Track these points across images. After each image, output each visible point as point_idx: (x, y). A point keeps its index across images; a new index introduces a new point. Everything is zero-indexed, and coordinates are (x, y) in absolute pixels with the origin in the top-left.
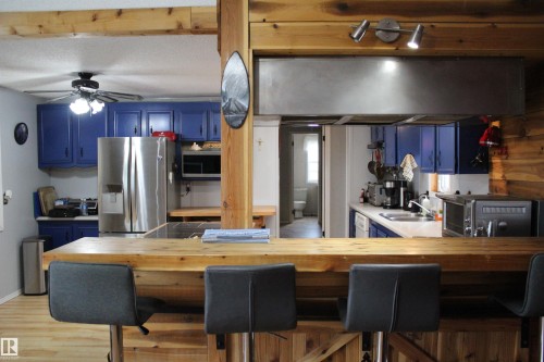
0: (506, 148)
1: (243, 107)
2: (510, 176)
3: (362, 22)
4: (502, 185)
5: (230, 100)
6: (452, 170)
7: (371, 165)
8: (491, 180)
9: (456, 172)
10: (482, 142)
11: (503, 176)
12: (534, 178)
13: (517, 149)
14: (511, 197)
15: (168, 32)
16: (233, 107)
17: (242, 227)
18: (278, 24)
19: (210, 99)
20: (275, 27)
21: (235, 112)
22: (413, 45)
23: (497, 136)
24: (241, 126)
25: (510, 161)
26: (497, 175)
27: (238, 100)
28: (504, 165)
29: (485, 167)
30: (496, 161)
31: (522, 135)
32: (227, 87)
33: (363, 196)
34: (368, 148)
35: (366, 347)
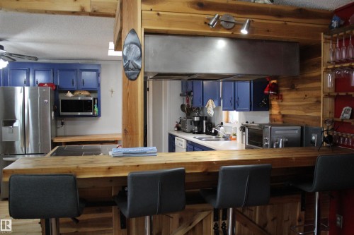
0: (282, 95)
1: (138, 66)
2: (284, 112)
3: (215, 15)
4: (279, 117)
5: (129, 61)
6: (248, 108)
7: (182, 106)
8: (271, 115)
9: (251, 110)
10: (266, 92)
11: (280, 112)
12: (300, 113)
13: (289, 97)
14: (284, 124)
15: (73, 13)
16: (131, 66)
17: (137, 146)
18: (160, 13)
19: (79, 62)
20: (158, 14)
21: (133, 69)
22: (244, 32)
23: (275, 88)
24: (136, 79)
25: (284, 103)
26: (275, 111)
27: (135, 61)
28: (279, 106)
29: (267, 107)
30: (274, 103)
31: (292, 88)
32: (127, 52)
33: (177, 126)
34: (181, 95)
35: (216, 219)
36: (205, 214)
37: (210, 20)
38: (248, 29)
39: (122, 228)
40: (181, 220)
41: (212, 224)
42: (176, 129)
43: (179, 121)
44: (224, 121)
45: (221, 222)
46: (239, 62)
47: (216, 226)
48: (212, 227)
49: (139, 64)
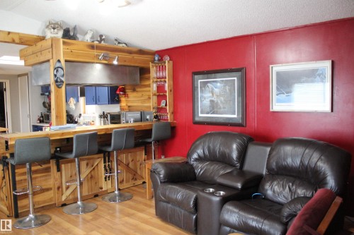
0: (127, 95)
2: (129, 104)
3: (102, 53)
4: (126, 107)
5: (58, 77)
6: (107, 103)
7: (44, 103)
8: (121, 106)
9: (109, 104)
10: (118, 92)
11: (127, 105)
12: (140, 104)
13: (132, 95)
14: (130, 111)
20: (71, 51)
21: (60, 82)
22: (115, 62)
23: (123, 90)
24: (61, 87)
25: (129, 99)
26: (123, 104)
27: (61, 78)
28: (126, 101)
29: (118, 102)
30: (123, 99)
31: (134, 90)
32: (56, 72)
33: (39, 120)
34: (42, 94)
35: (105, 162)
36: (99, 160)
37: (99, 56)
38: (118, 60)
39: (58, 171)
40: (87, 165)
41: (103, 165)
42: (39, 122)
43: (40, 115)
44: (82, 113)
45: (107, 164)
46: (110, 78)
47: (105, 166)
48: (103, 166)
49: (63, 79)
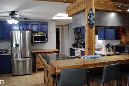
0: (127, 34)
1: (93, 23)
4: (125, 42)
5: (90, 21)
7: (75, 38)
9: (114, 39)
11: (126, 40)
16: (91, 23)
18: (100, 2)
20: (99, 3)
21: (92, 24)
25: (128, 37)
26: (123, 40)
27: (92, 21)
28: (125, 38)
30: (123, 37)
32: (89, 17)
35: (117, 81)
37: (119, 6)
42: (73, 46)
45: (119, 82)
48: (116, 84)
